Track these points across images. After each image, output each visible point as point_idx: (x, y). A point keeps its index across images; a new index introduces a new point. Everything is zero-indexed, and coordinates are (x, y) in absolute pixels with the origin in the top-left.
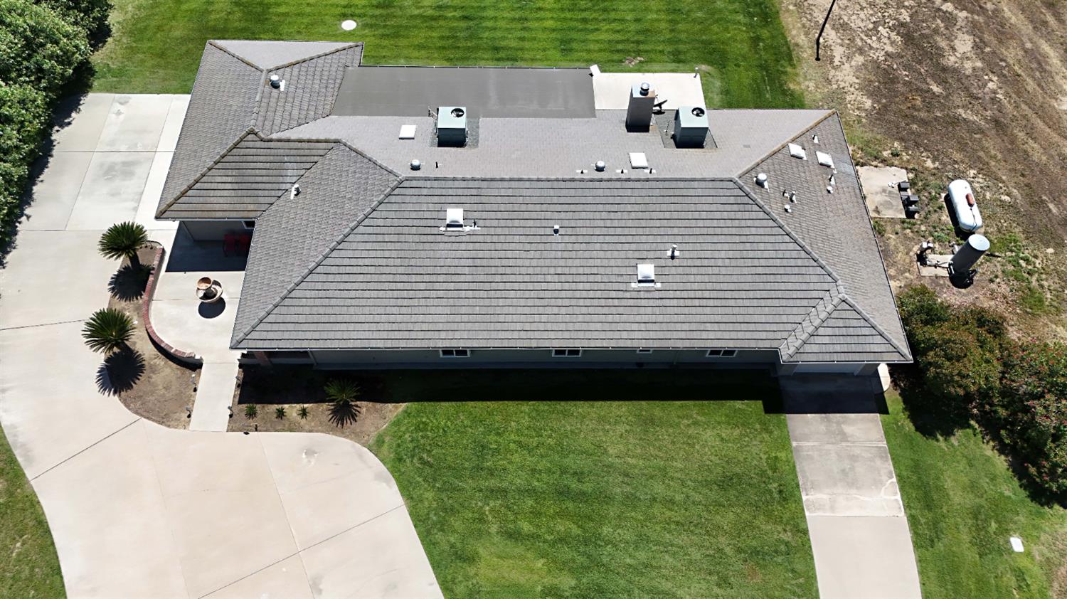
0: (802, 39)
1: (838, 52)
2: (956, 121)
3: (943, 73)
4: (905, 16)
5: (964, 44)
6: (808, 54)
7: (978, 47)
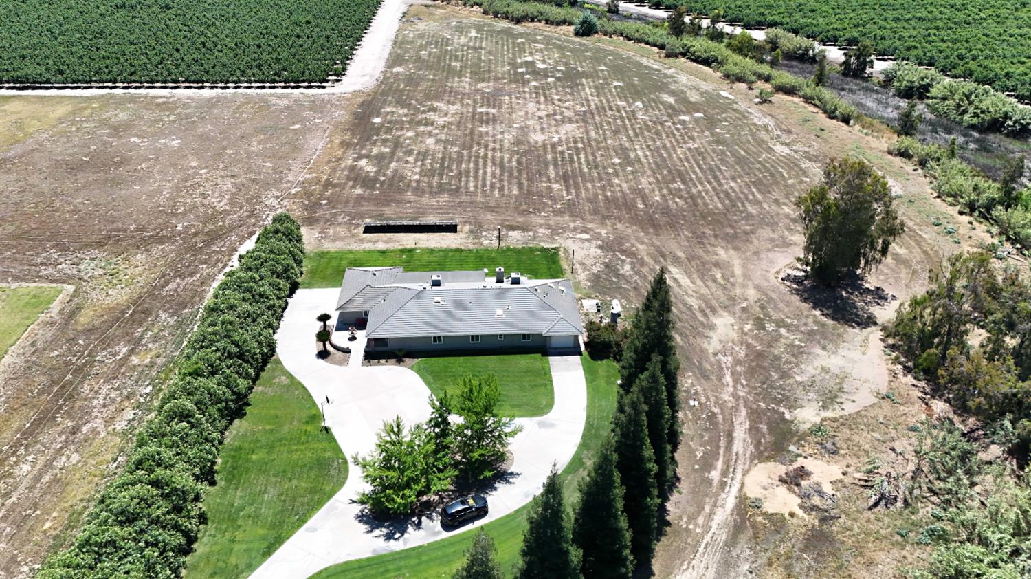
0: (567, 267)
1: (580, 271)
2: (620, 288)
3: (618, 276)
4: (607, 260)
5: (627, 267)
6: (569, 271)
7: (632, 269)
